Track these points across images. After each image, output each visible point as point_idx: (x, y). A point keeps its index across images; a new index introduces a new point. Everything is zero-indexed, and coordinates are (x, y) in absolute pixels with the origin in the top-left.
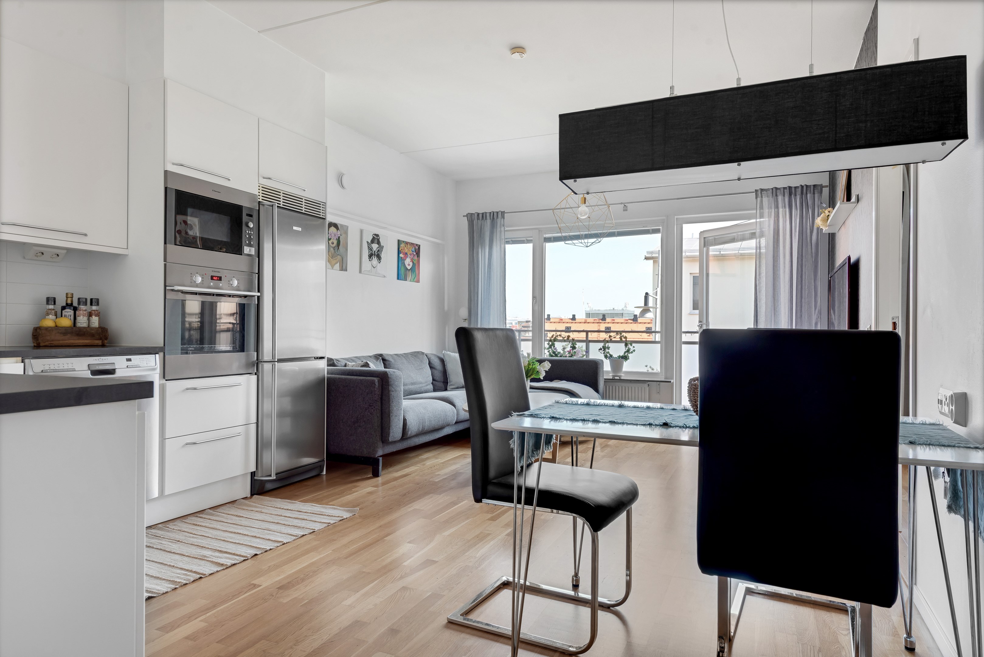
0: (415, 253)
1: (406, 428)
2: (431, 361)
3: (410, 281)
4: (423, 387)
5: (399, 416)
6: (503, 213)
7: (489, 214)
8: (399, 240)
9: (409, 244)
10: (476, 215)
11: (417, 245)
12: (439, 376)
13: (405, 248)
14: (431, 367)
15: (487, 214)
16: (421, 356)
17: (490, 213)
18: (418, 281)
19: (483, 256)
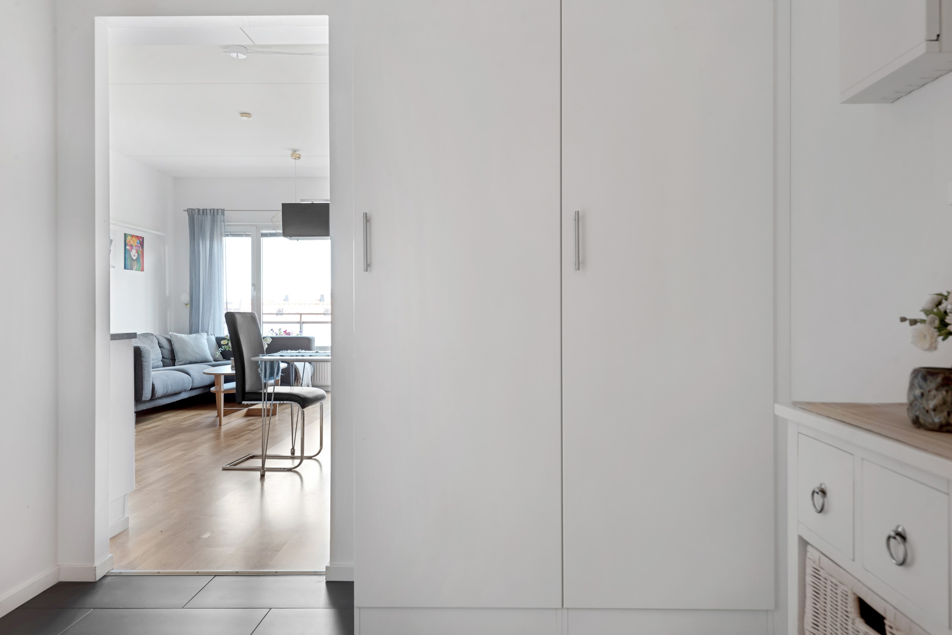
0: (139, 245)
1: (154, 391)
2: (160, 342)
3: (136, 270)
4: (155, 363)
5: (150, 381)
6: (223, 211)
7: (209, 210)
8: (125, 234)
9: (134, 237)
10: (197, 211)
11: (141, 237)
12: (167, 354)
13: (131, 241)
14: (161, 347)
15: (207, 210)
16: (151, 337)
17: (211, 210)
18: (142, 270)
19: (204, 248)
